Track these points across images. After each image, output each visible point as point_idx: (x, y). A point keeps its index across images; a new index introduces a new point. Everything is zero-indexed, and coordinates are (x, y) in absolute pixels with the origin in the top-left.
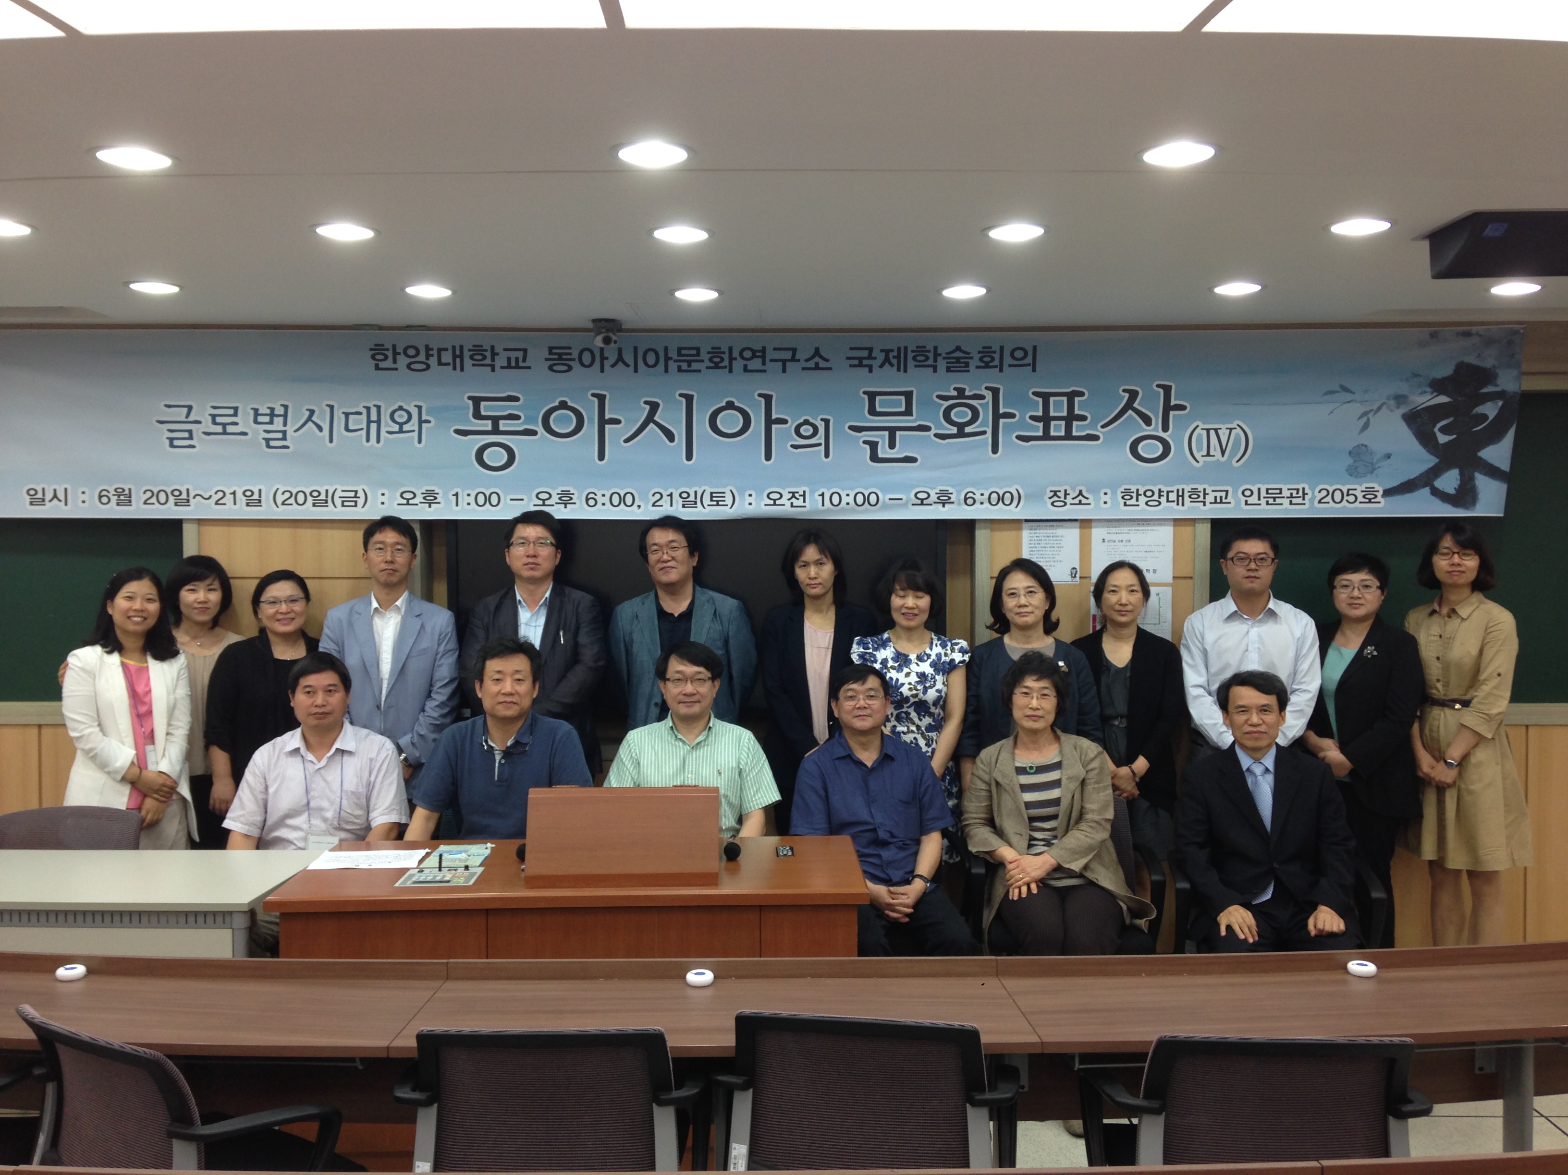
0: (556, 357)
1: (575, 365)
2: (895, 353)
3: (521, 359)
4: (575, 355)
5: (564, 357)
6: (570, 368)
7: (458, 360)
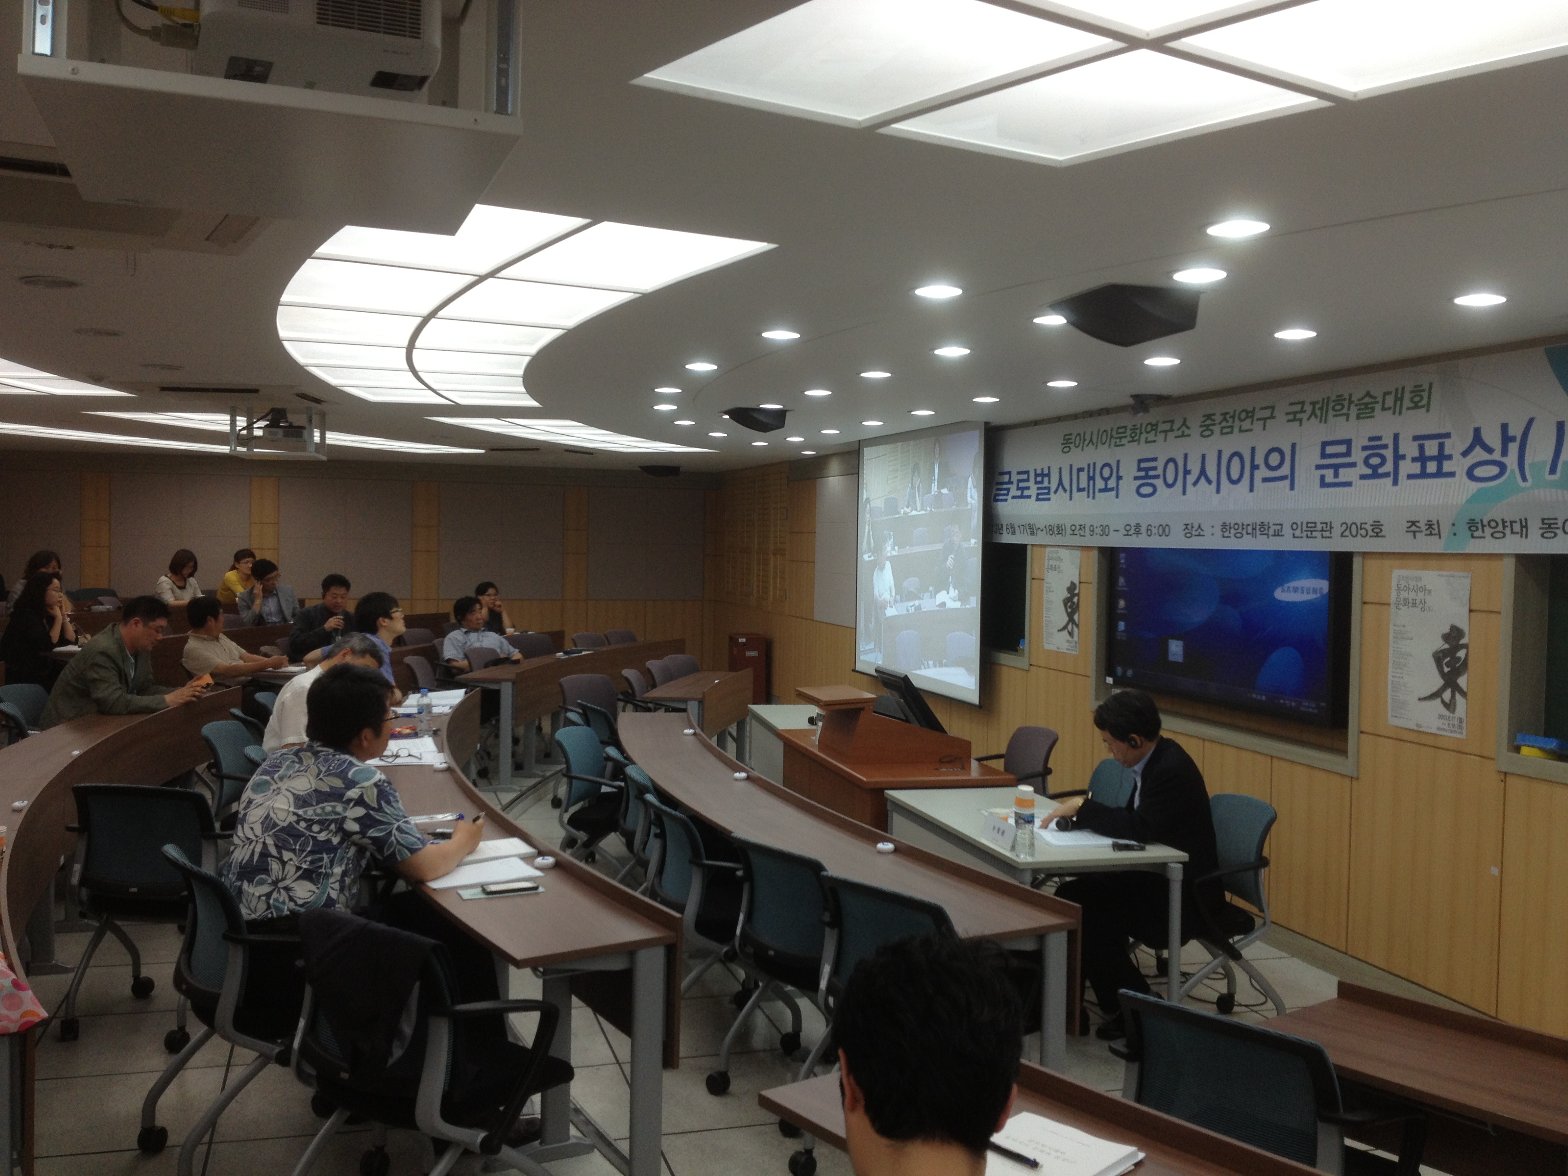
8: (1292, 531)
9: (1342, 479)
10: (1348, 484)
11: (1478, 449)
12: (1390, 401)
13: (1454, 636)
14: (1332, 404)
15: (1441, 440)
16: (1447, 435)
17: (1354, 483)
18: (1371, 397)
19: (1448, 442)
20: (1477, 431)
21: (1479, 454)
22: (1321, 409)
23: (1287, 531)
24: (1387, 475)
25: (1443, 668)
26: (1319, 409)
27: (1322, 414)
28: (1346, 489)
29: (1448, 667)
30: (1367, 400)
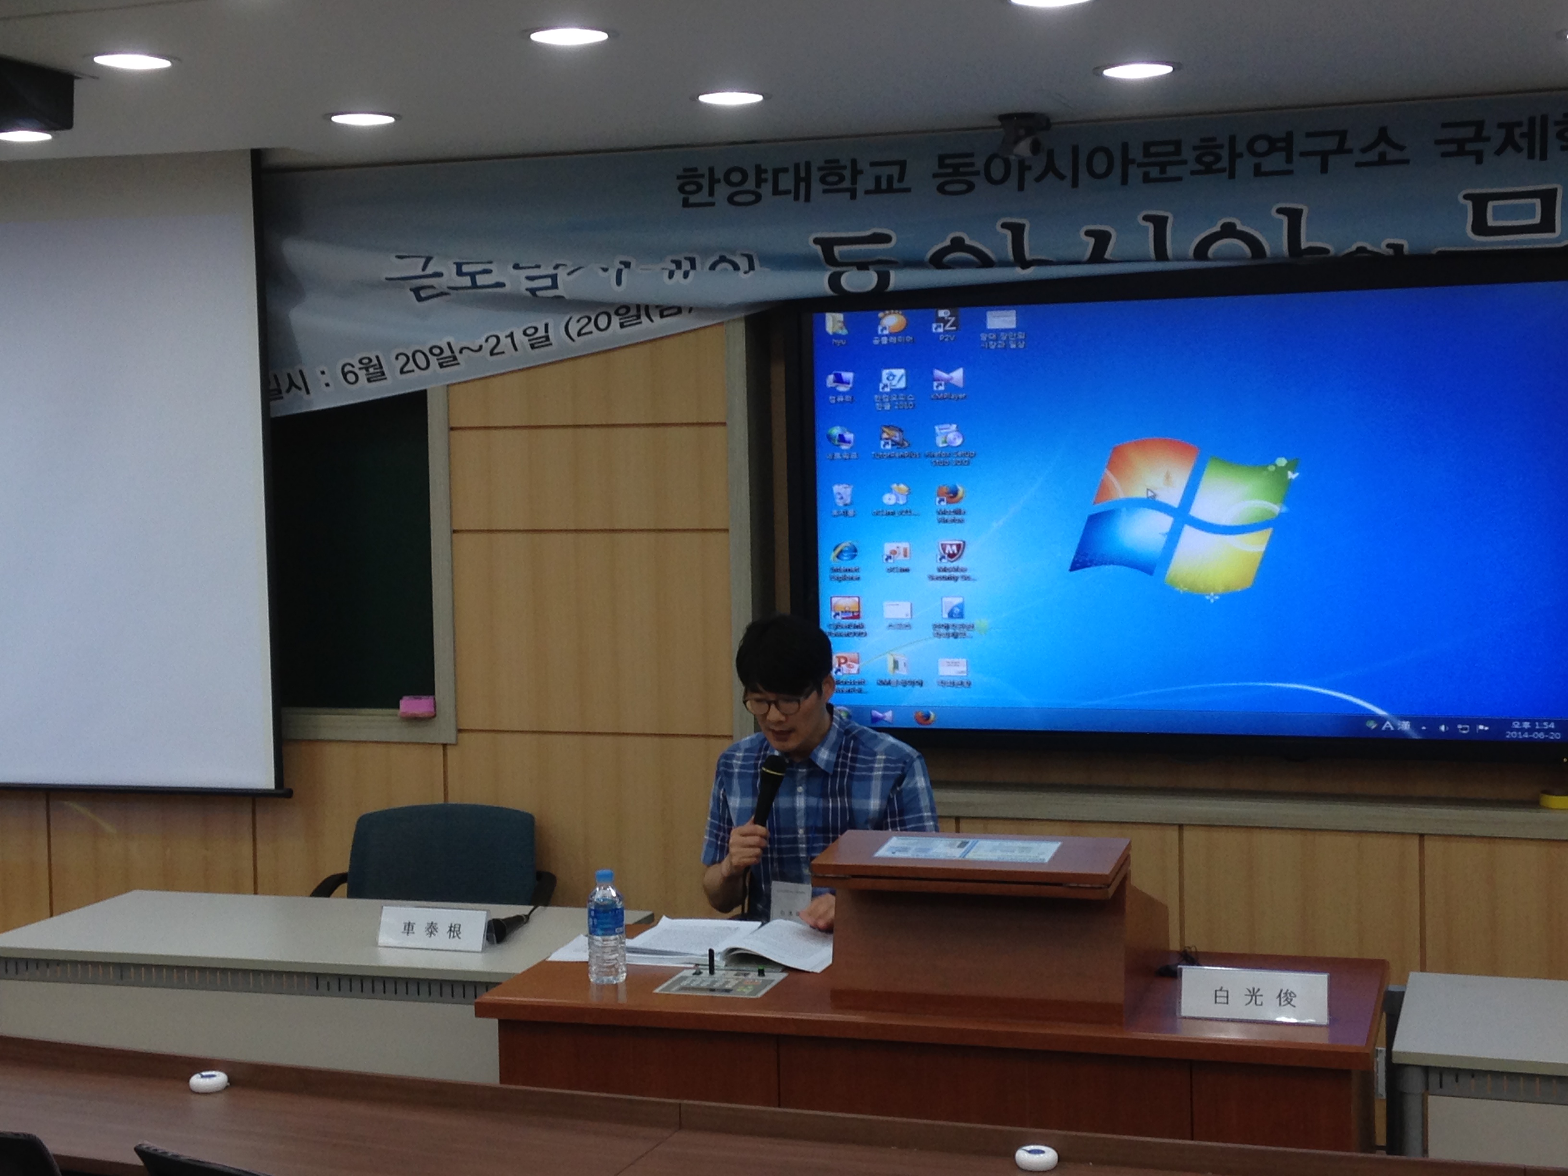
0: (950, 170)
1: (980, 182)
2: (1525, 129)
3: (896, 177)
4: (980, 164)
5: (961, 169)
6: (971, 187)
7: (803, 185)
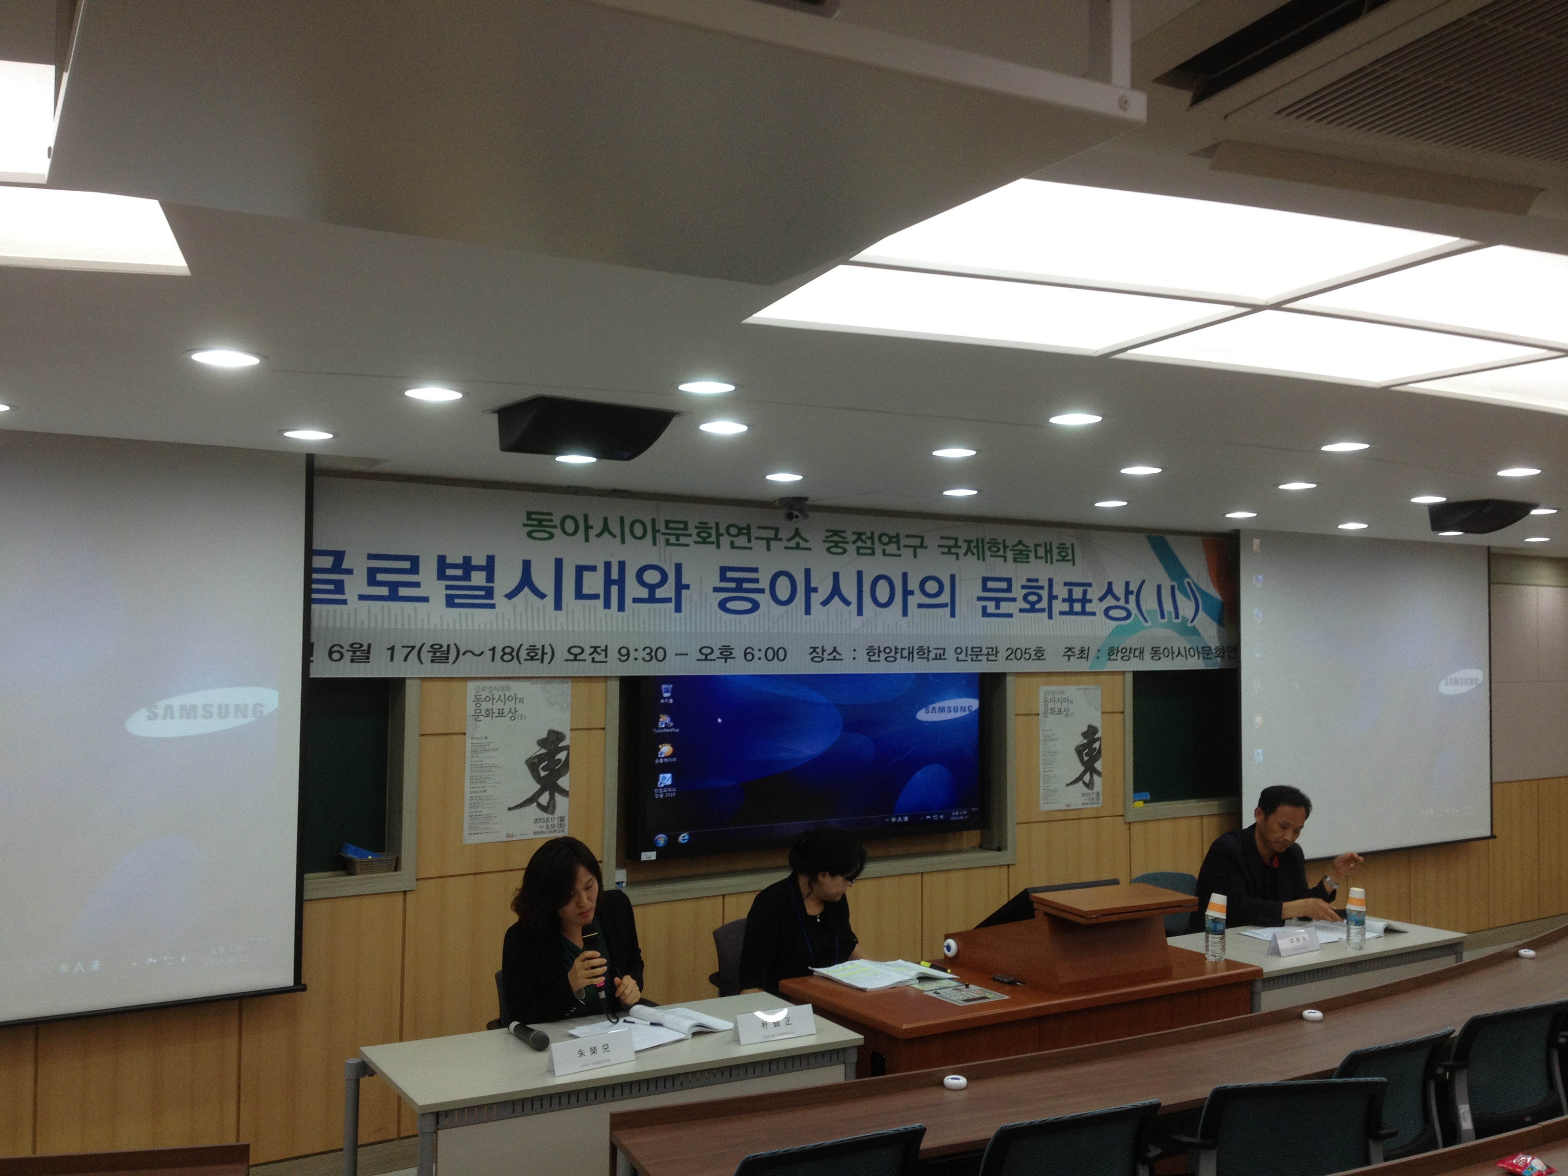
8: (956, 656)
9: (1002, 611)
10: (1010, 616)
11: (1109, 597)
12: (1041, 552)
13: (1090, 733)
14: (987, 546)
15: (1085, 588)
16: (1090, 585)
17: (1014, 616)
18: (1024, 545)
19: (1089, 589)
20: (1110, 584)
21: (1110, 601)
22: (977, 547)
23: (950, 655)
24: (1043, 610)
25: (1083, 758)
26: (975, 547)
27: (978, 551)
28: (1008, 619)
29: (1087, 756)
30: (1020, 547)
